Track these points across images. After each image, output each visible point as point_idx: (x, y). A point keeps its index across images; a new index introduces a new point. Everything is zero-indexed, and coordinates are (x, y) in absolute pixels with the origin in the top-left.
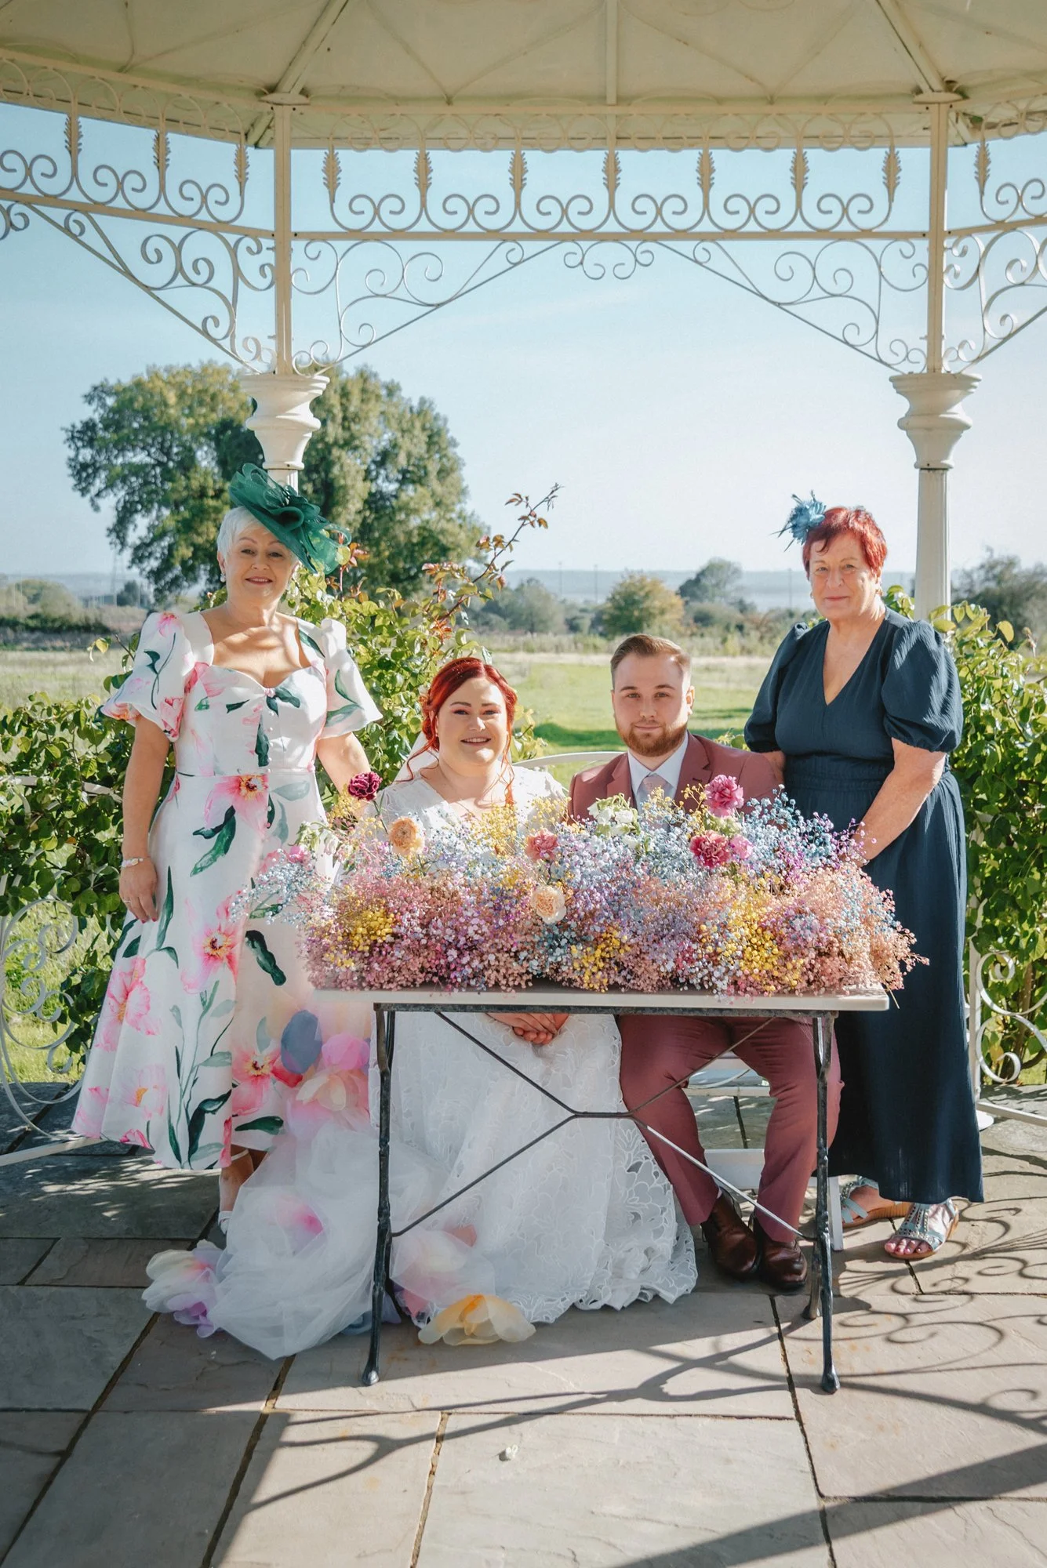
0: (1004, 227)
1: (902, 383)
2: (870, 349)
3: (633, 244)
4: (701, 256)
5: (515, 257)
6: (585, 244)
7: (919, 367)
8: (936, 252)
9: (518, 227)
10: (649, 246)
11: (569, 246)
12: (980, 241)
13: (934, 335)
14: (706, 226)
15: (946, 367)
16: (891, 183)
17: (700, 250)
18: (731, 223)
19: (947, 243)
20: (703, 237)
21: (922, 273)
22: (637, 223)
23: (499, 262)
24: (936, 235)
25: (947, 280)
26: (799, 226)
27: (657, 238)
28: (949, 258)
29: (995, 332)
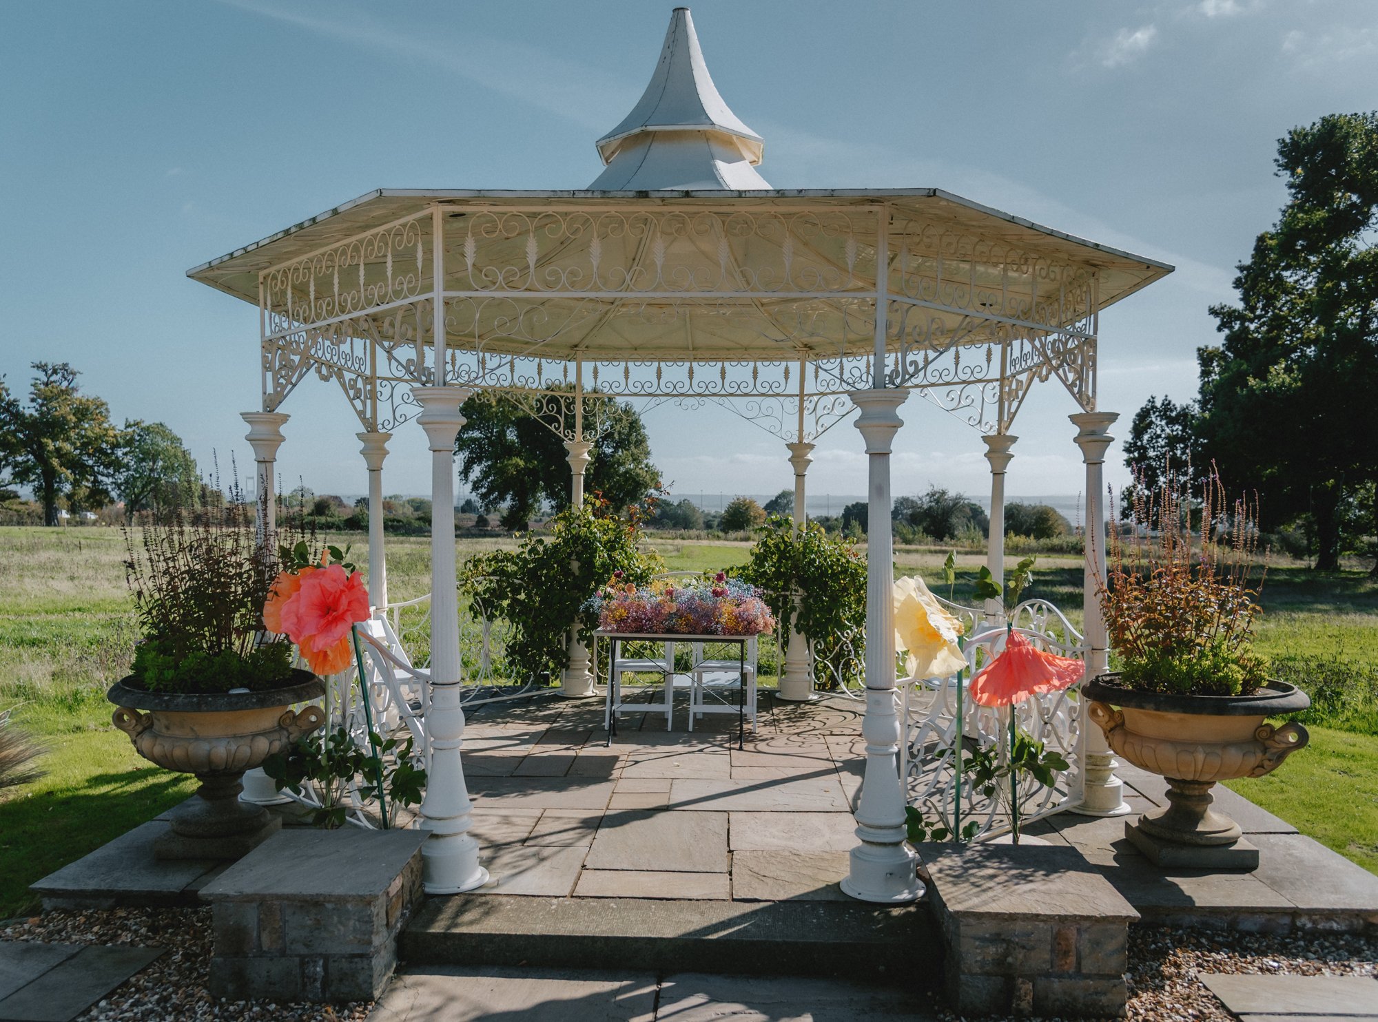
0: (823, 394)
1: (790, 446)
2: (779, 434)
3: (698, 398)
4: (721, 402)
5: (657, 402)
6: (682, 398)
7: (796, 441)
8: (802, 402)
9: (659, 392)
10: (704, 399)
11: (676, 399)
12: (815, 398)
13: (801, 430)
14: (723, 392)
15: (805, 441)
16: (787, 378)
17: (721, 400)
18: (732, 391)
19: (805, 398)
20: (722, 395)
21: (797, 409)
22: (699, 391)
23: (652, 404)
24: (801, 395)
25: (806, 412)
26: (755, 392)
27: (705, 396)
28: (806, 404)
29: (820, 430)
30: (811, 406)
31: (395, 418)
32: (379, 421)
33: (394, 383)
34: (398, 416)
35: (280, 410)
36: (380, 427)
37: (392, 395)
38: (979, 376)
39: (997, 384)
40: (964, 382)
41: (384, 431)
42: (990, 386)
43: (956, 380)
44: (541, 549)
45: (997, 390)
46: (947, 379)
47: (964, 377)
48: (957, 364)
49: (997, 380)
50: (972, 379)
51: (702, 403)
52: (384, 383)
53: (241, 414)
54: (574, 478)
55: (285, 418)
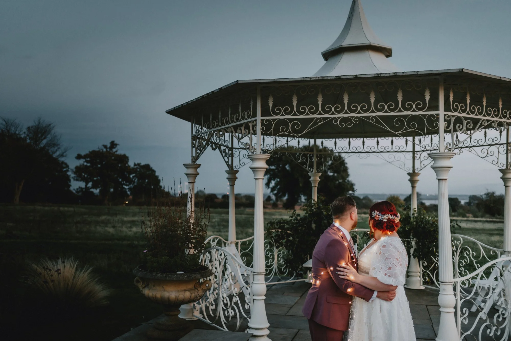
0: (423, 151)
1: (409, 174)
2: (404, 169)
3: (367, 153)
4: (377, 155)
5: (349, 156)
6: (359, 154)
7: (411, 171)
8: (414, 154)
9: (349, 151)
10: (369, 154)
11: (357, 154)
12: (420, 153)
13: (414, 167)
14: (378, 151)
15: (416, 171)
16: (406, 144)
18: (382, 150)
19: (416, 153)
21: (412, 157)
22: (367, 150)
24: (414, 152)
25: (416, 159)
26: (392, 151)
27: (370, 152)
28: (416, 155)
29: (423, 166)
30: (418, 156)
31: (240, 164)
32: (234, 165)
33: (240, 150)
34: (241, 164)
35: (198, 162)
36: (234, 168)
37: (239, 155)
38: (496, 142)
39: (505, 145)
40: (489, 145)
41: (235, 169)
42: (502, 146)
43: (485, 144)
44: (299, 218)
45: (505, 148)
46: (481, 144)
47: (489, 143)
48: (485, 137)
49: (505, 144)
50: (493, 143)
51: (368, 156)
52: (237, 150)
53: (183, 164)
54: (313, 188)
55: (199, 166)
